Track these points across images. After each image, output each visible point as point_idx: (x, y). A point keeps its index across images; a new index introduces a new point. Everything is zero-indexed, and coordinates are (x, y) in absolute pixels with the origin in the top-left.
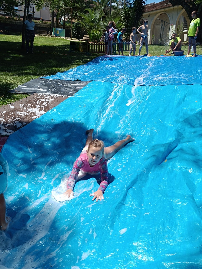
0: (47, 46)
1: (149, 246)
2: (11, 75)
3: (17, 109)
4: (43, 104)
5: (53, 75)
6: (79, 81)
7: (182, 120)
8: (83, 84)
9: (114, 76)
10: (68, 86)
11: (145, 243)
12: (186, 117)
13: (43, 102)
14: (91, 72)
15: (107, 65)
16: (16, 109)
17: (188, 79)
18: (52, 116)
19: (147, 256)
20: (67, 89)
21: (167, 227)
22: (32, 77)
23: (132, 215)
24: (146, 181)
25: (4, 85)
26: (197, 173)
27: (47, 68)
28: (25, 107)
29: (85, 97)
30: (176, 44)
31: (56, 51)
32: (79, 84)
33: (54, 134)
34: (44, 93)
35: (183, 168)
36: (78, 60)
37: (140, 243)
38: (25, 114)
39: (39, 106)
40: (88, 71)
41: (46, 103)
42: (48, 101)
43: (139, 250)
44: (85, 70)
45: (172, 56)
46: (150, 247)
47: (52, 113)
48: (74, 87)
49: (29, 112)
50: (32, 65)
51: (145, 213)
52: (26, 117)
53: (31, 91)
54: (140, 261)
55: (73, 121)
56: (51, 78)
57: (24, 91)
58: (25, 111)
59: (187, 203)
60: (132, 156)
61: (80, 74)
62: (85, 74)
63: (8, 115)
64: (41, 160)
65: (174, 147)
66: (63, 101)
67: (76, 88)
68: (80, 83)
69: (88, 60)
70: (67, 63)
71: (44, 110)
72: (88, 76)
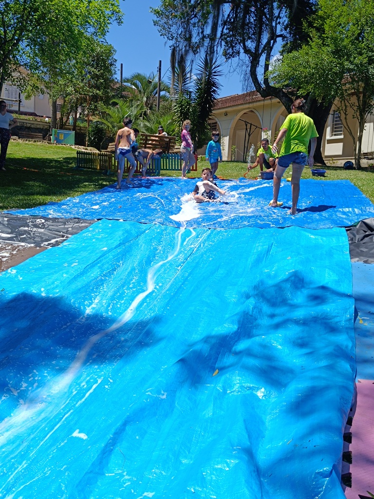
0: (36, 159)
5: (31, 209)
8: (83, 225)
14: (106, 203)
15: (139, 194)
26: (273, 398)
27: (22, 195)
29: (80, 247)
31: (52, 167)
35: (246, 388)
36: (87, 183)
40: (101, 203)
44: (96, 200)
51: (145, 494)
55: (43, 294)
61: (83, 207)
62: (94, 207)
66: (34, 255)
69: (105, 183)
70: (64, 188)
72: (98, 212)
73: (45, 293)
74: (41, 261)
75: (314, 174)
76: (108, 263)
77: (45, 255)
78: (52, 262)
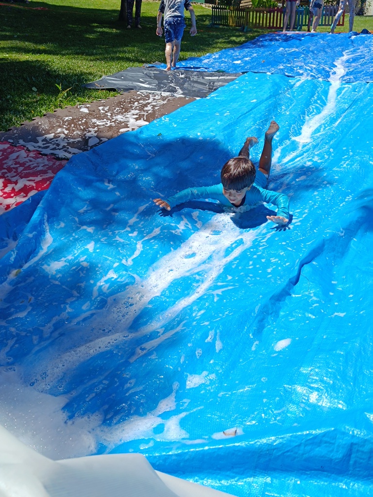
1: (338, 377)
2: (91, 60)
3: (93, 114)
4: (146, 109)
6: (221, 72)
10: (198, 80)
11: (329, 370)
13: (146, 105)
14: (247, 59)
15: (281, 49)
16: (91, 114)
18: (160, 130)
19: (331, 397)
20: (196, 85)
22: (131, 64)
23: (304, 314)
24: (343, 253)
25: (76, 75)
28: (110, 112)
29: (229, 99)
32: (221, 78)
33: (159, 160)
34: (149, 91)
37: (317, 370)
38: (107, 124)
39: (137, 111)
40: (243, 58)
41: (152, 108)
42: (155, 104)
43: (312, 383)
44: (237, 55)
47: (160, 125)
48: (210, 83)
49: (115, 120)
50: (134, 46)
51: (336, 314)
52: (108, 128)
53: (126, 86)
54: (314, 406)
55: (201, 138)
57: (111, 86)
58: (108, 119)
60: (316, 207)
61: (225, 62)
62: (236, 62)
63: (75, 124)
66: (184, 105)
67: (213, 84)
68: (224, 76)
71: (145, 119)
72: (241, 66)
74: (191, 110)
76: (260, 113)
77: (195, 105)
78: (203, 112)
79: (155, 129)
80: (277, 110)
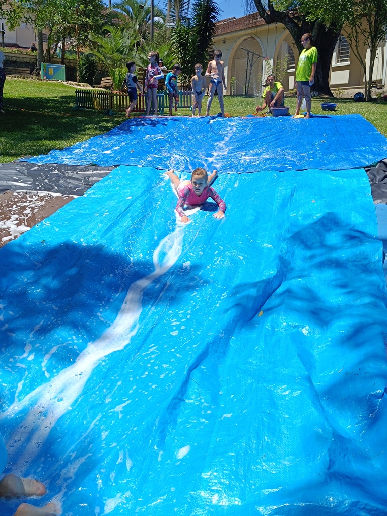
0: (31, 99)
1: (233, 477)
4: (25, 212)
5: (43, 156)
6: (95, 166)
7: (289, 235)
8: (102, 172)
9: (161, 155)
10: (73, 175)
11: (225, 472)
12: (296, 230)
13: (24, 208)
14: (117, 148)
15: (148, 136)
17: (299, 160)
18: (43, 235)
19: (229, 496)
20: (71, 181)
21: (264, 438)
22: (1, 158)
23: (198, 420)
24: (224, 353)
26: (317, 334)
27: (30, 140)
29: (106, 196)
30: (274, 95)
31: (48, 108)
32: (95, 172)
33: (47, 269)
34: (26, 191)
35: (292, 327)
37: (215, 474)
39: (16, 216)
40: (112, 147)
41: (31, 211)
42: (33, 205)
43: (212, 486)
44: (106, 144)
45: (269, 117)
46: (233, 479)
47: (42, 230)
48: (85, 179)
50: (1, 136)
51: (225, 415)
53: (1, 186)
54: (216, 507)
55: (84, 245)
56: (39, 161)
59: (299, 392)
60: (198, 307)
61: (96, 153)
62: (106, 152)
64: (22, 322)
65: (274, 287)
66: (63, 206)
67: (88, 179)
68: (97, 170)
70: (70, 132)
71: (26, 225)
72: (112, 157)
73: (86, 244)
74: (71, 211)
75: (324, 109)
76: (137, 211)
77: (73, 205)
78: (82, 212)
79: (37, 235)
80: (152, 205)
